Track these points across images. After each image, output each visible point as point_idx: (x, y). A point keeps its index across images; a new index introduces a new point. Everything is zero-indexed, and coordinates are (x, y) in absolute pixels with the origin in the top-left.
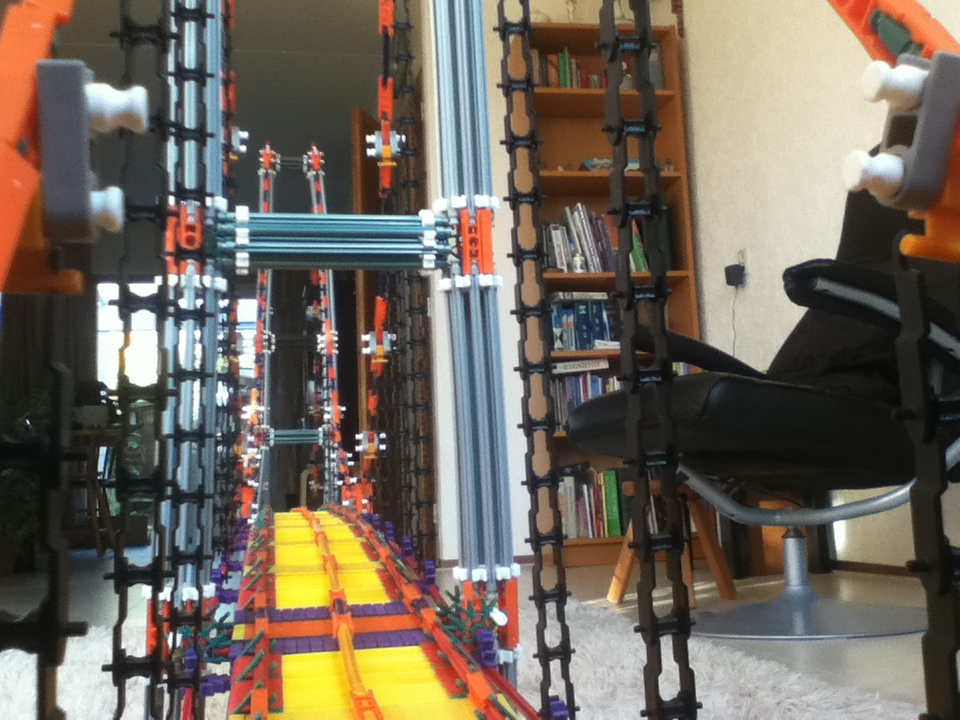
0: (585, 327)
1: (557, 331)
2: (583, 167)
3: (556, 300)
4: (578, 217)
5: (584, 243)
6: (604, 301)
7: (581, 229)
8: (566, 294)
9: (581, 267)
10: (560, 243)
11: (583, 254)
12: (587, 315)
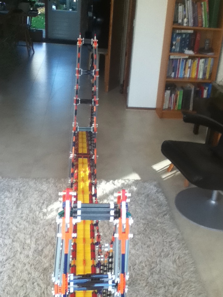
0: (183, 42)
1: (174, 43)
3: (176, 32)
4: (189, 3)
5: (189, 14)
6: (192, 33)
7: (189, 7)
8: (179, 31)
9: (186, 23)
10: (181, 11)
11: (188, 18)
12: (185, 38)
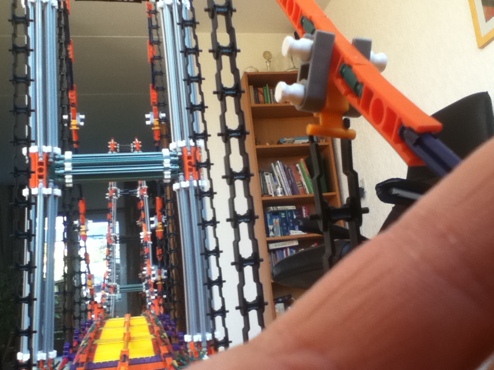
0: (285, 224)
1: (271, 227)
2: (279, 143)
3: (269, 211)
4: (278, 168)
5: (282, 181)
6: (294, 210)
7: (280, 174)
8: (274, 207)
9: (281, 193)
10: (270, 182)
11: (282, 187)
12: (285, 218)
